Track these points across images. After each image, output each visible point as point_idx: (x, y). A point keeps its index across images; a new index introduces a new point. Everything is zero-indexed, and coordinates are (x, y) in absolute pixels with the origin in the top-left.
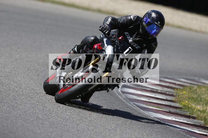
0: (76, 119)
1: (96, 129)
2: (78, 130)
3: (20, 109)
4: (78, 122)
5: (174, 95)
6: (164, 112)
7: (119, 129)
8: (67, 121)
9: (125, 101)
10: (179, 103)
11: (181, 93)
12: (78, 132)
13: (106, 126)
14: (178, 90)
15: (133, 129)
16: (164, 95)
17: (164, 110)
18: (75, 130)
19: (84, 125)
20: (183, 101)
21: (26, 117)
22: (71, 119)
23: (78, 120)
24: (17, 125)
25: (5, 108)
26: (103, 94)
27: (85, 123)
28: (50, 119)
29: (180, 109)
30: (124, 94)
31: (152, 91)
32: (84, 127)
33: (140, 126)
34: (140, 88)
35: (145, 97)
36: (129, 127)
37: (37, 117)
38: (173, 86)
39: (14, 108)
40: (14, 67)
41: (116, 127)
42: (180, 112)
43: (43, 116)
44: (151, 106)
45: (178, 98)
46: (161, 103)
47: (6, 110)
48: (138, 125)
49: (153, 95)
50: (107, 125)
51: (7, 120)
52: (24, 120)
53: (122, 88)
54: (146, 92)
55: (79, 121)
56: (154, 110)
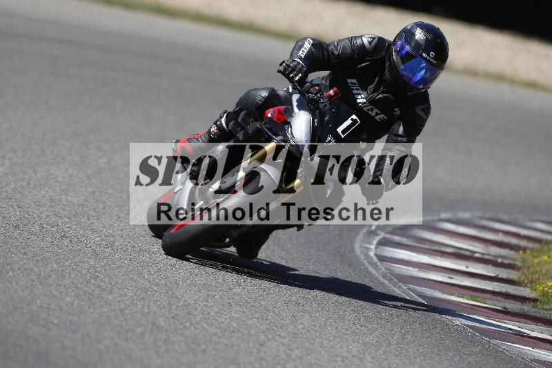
0: (257, 330)
1: (309, 357)
2: (262, 359)
3: (109, 304)
4: (262, 337)
5: (516, 265)
6: (490, 311)
7: (370, 356)
8: (232, 334)
9: (386, 282)
10: (528, 287)
11: (536, 261)
12: (261, 364)
13: (336, 347)
14: (528, 252)
15: (406, 356)
16: (490, 266)
17: (489, 304)
18: (253, 359)
19: (279, 346)
20: (541, 281)
21: (124, 323)
22: (242, 330)
23: (262, 331)
24: (102, 346)
25: (68, 299)
26: (329, 262)
27: (280, 341)
28: (187, 329)
29: (532, 303)
30: (384, 263)
31: (459, 255)
32: (279, 350)
33: (426, 348)
34: (427, 246)
35: (439, 271)
36: (397, 351)
37: (154, 324)
38: (514, 241)
39: (91, 300)
40: (94, 192)
41: (363, 350)
42: (534, 310)
43: (168, 322)
44: (456, 296)
45: (527, 273)
46: (483, 287)
47: (72, 305)
48: (420, 345)
49: (461, 265)
50: (339, 345)
51: (75, 332)
52: (119, 333)
53: (379, 246)
54: (443, 259)
55: (265, 335)
56: (462, 305)
